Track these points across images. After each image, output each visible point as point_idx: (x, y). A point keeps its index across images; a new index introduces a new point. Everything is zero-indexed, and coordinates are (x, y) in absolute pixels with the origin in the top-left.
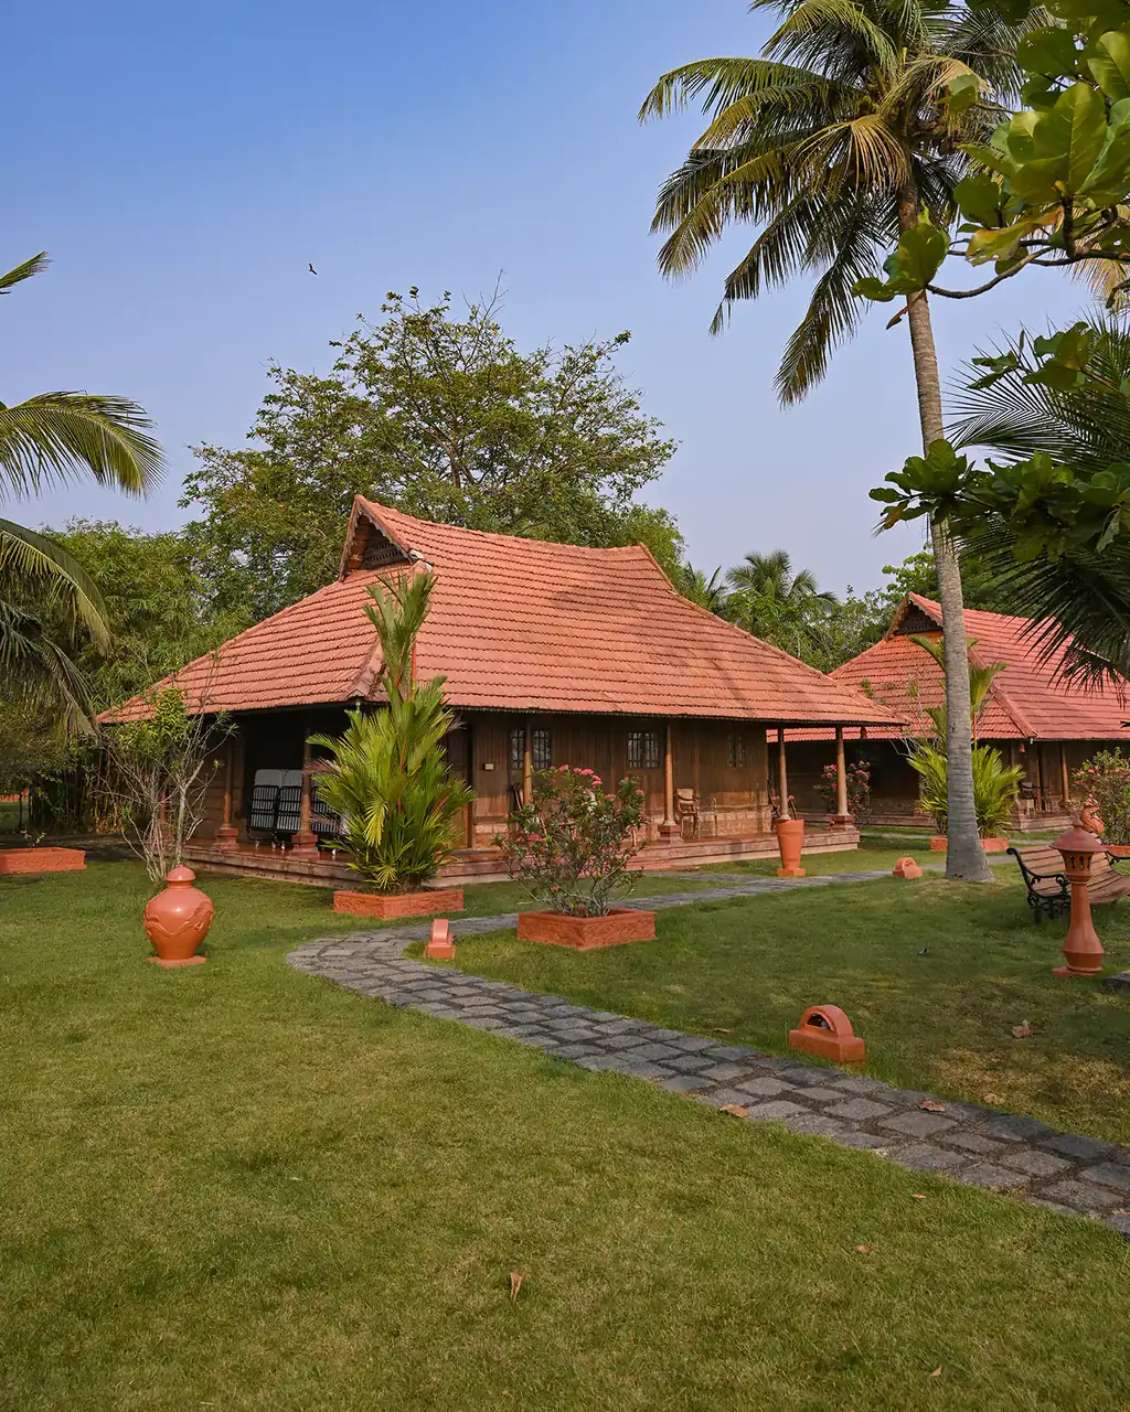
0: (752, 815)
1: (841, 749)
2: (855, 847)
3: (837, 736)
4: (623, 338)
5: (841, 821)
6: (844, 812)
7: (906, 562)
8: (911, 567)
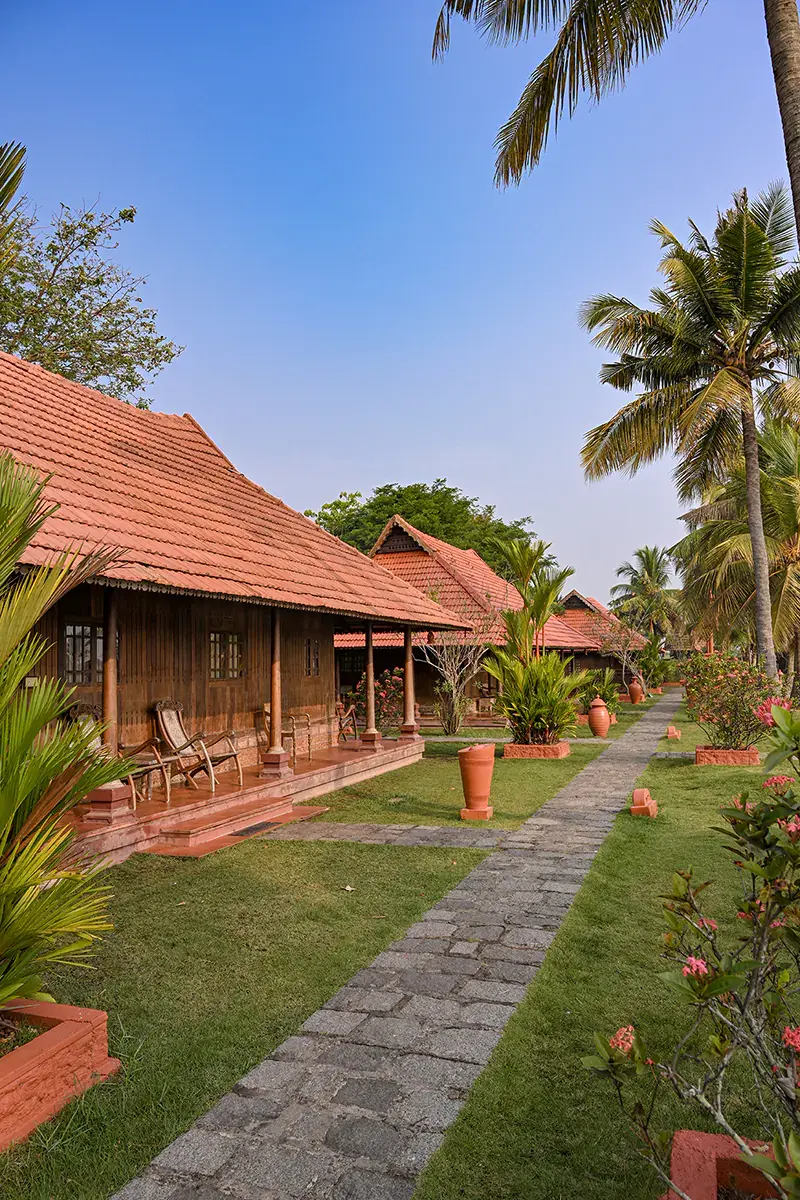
0: (323, 729)
1: (410, 655)
2: (420, 757)
3: (405, 643)
4: (128, 216)
5: (409, 731)
6: (411, 721)
7: (324, 507)
8: (328, 511)
